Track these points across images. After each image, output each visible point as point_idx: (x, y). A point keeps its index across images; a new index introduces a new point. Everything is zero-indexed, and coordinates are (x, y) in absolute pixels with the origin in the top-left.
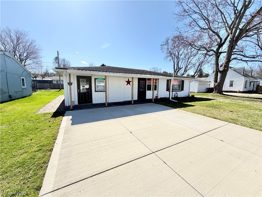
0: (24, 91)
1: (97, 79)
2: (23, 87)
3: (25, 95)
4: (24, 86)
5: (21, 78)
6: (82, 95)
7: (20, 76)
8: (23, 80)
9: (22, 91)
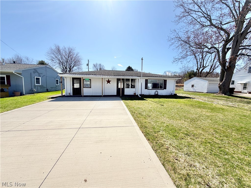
0: (57, 87)
1: (85, 79)
2: (56, 85)
3: (58, 89)
4: (58, 84)
5: (56, 79)
6: (75, 90)
7: (55, 78)
8: (57, 81)
9: (56, 87)
